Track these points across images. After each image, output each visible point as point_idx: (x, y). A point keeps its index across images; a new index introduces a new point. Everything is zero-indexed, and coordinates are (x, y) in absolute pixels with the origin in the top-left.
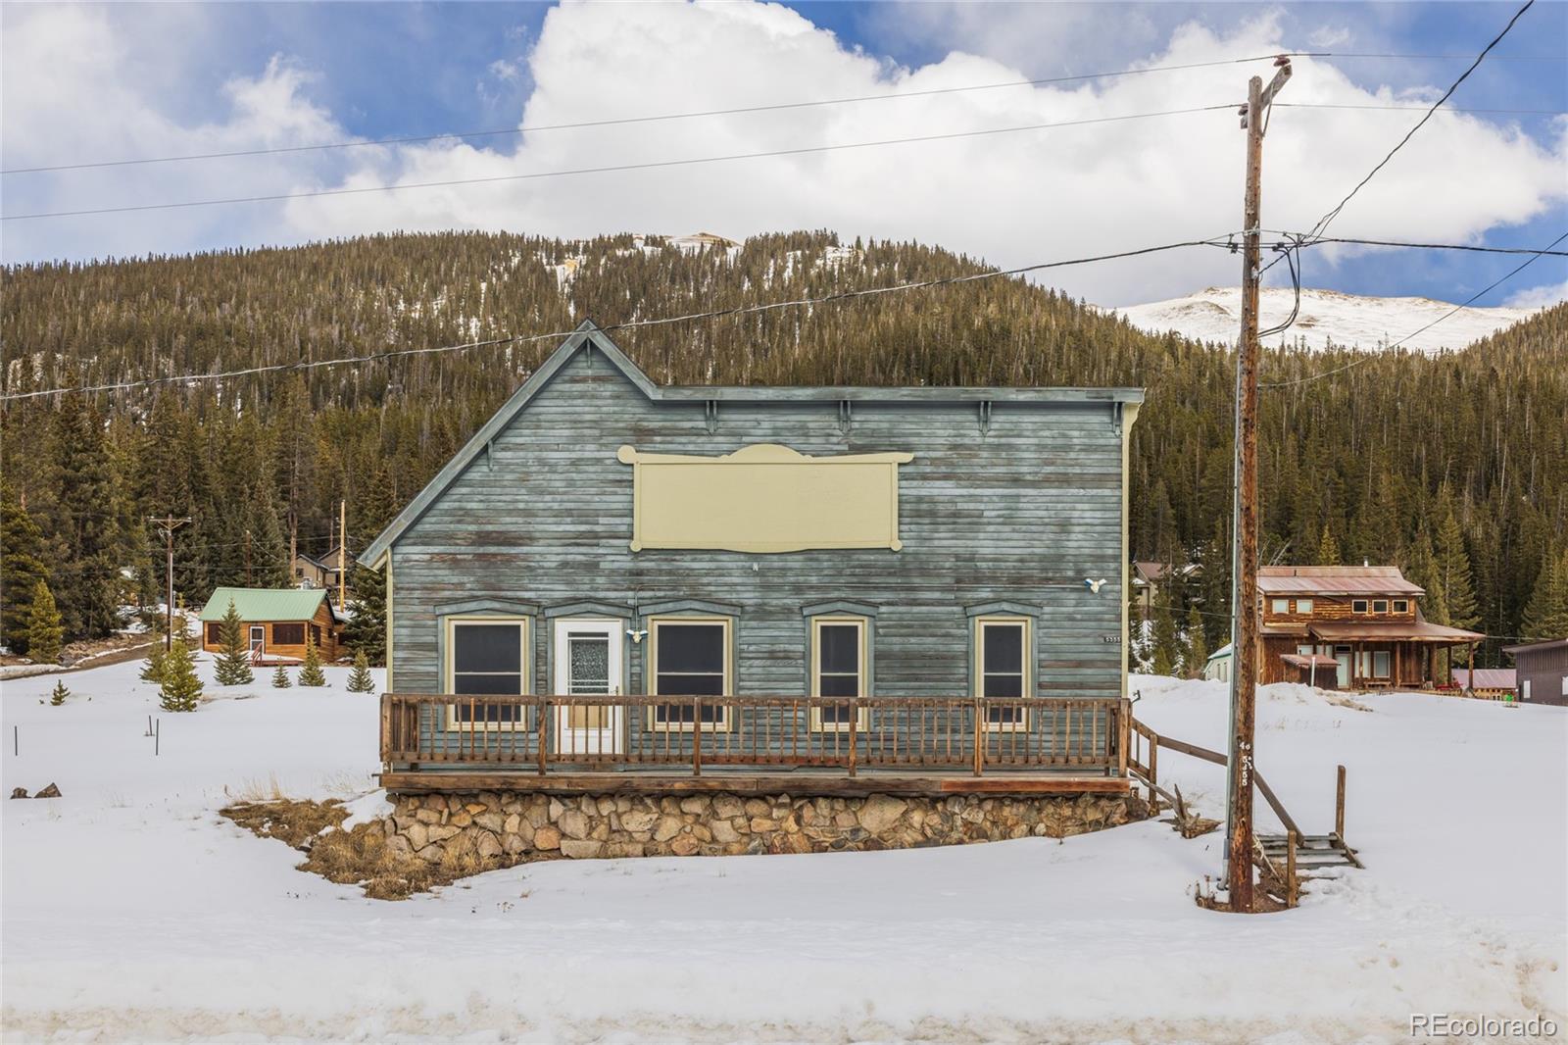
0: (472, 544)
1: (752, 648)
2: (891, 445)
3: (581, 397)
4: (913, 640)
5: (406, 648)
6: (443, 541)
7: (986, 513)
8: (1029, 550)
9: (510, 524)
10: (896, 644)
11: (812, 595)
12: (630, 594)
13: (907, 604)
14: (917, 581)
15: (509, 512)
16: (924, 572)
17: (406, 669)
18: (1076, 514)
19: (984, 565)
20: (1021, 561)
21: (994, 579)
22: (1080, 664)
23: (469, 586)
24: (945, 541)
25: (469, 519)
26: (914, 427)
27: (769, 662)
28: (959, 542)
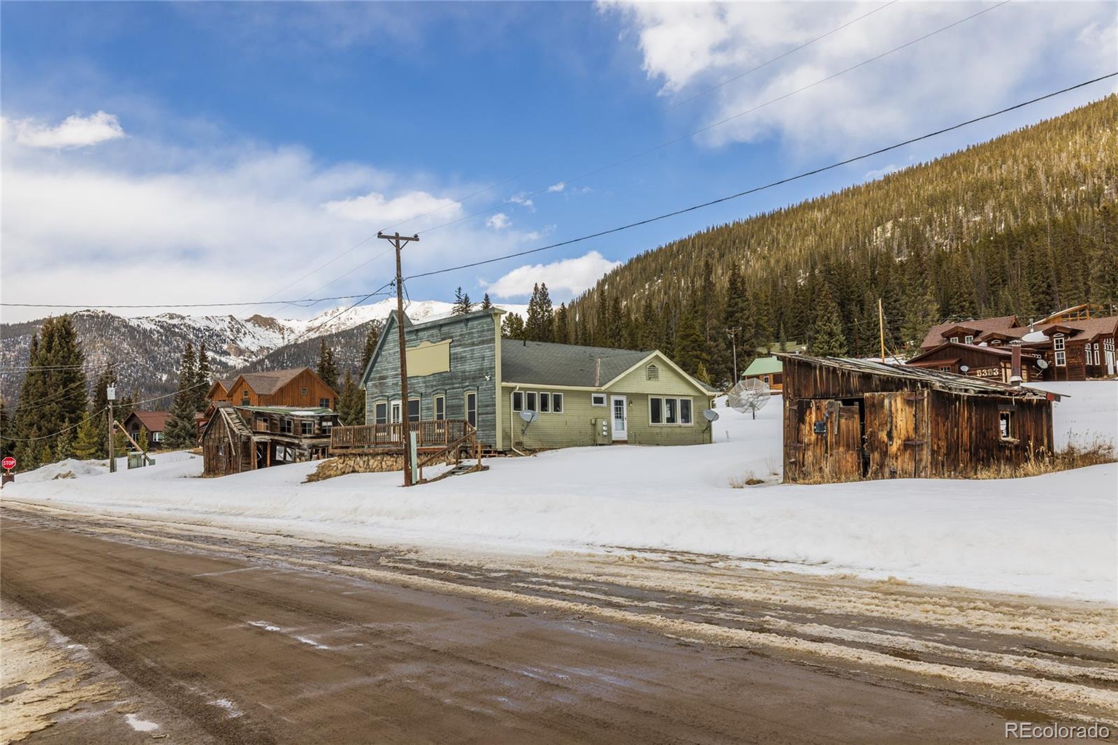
0: (379, 380)
1: (424, 406)
2: (448, 337)
4: (453, 401)
7: (467, 357)
8: (476, 367)
9: (384, 373)
10: (450, 402)
11: (435, 388)
13: (453, 389)
14: (454, 381)
15: (384, 370)
16: (456, 378)
17: (368, 418)
19: (467, 374)
20: (474, 371)
21: (469, 378)
22: (487, 406)
23: (378, 392)
24: (460, 367)
25: (377, 372)
26: (453, 330)
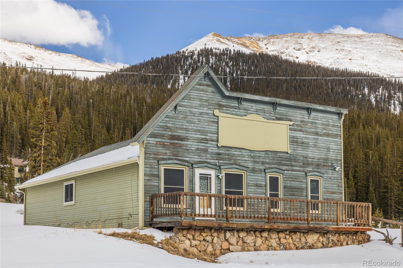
0: (169, 139)
1: (251, 182)
2: (286, 119)
3: (203, 91)
4: (293, 182)
5: (148, 176)
6: (161, 137)
7: (310, 143)
8: (320, 156)
9: (181, 133)
10: (289, 184)
11: (267, 166)
12: (217, 161)
13: (291, 171)
14: (294, 163)
15: (181, 129)
16: (295, 161)
17: (148, 183)
18: (331, 146)
19: (310, 160)
20: (319, 159)
21: (312, 164)
22: (333, 193)
23: (168, 154)
24: (300, 151)
25: (168, 130)
26: (292, 113)
27: (256, 188)
28: (304, 152)
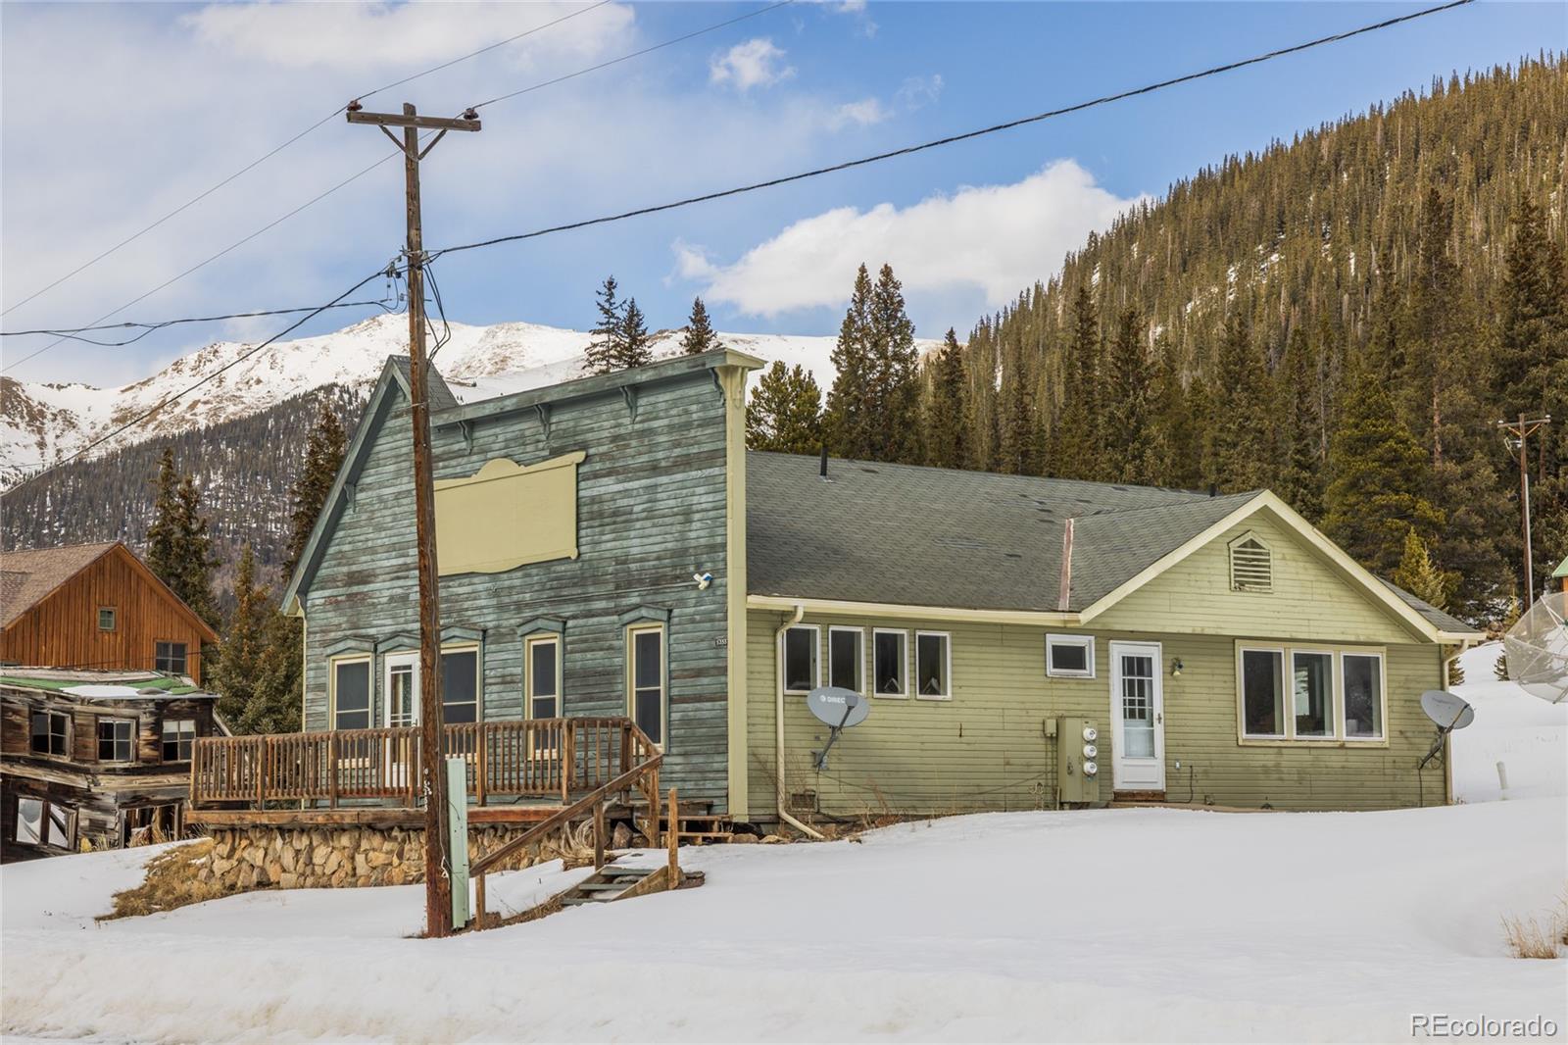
0: (345, 585)
1: (492, 672)
2: (575, 444)
3: (400, 432)
4: (589, 655)
5: (313, 689)
6: (331, 585)
7: (635, 509)
8: (663, 546)
9: (364, 563)
10: (577, 661)
11: (528, 614)
13: (586, 617)
14: (592, 590)
15: (364, 552)
16: (597, 580)
17: (314, 708)
18: (695, 499)
19: (633, 566)
20: (658, 558)
21: (640, 581)
22: (699, 673)
23: (344, 626)
24: (610, 545)
25: (344, 561)
26: (589, 421)
27: (502, 686)
28: (618, 544)
